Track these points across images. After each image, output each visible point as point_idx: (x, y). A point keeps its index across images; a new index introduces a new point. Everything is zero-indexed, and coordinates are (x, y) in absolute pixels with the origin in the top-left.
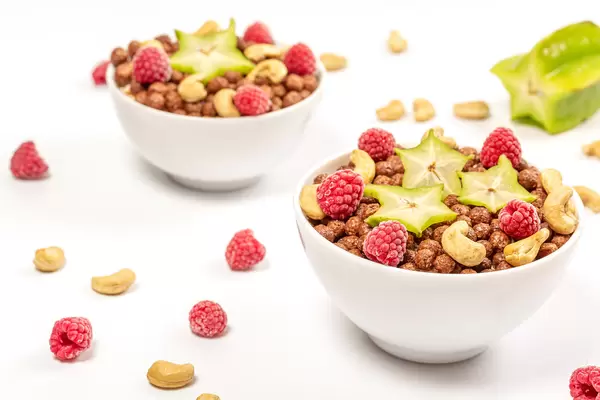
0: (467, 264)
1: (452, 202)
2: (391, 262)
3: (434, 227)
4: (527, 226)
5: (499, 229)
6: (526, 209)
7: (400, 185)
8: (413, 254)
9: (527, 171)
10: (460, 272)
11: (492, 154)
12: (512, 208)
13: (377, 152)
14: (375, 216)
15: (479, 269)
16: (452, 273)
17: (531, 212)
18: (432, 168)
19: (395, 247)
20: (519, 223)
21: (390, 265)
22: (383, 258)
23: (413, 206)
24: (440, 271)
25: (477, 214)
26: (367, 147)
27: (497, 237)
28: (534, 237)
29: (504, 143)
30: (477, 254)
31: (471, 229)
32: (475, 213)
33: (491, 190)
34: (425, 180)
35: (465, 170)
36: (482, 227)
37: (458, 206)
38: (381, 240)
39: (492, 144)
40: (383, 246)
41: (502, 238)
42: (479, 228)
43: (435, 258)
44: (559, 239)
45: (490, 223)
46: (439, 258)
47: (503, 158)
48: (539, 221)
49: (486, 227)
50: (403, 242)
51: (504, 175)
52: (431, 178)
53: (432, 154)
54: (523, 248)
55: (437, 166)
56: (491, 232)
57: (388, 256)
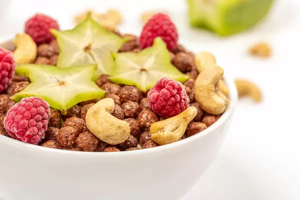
0: (111, 142)
1: (102, 82)
2: (31, 140)
3: (81, 104)
4: (175, 103)
5: (147, 108)
6: (174, 87)
7: (55, 65)
8: (56, 131)
9: (182, 54)
10: (103, 151)
11: (149, 37)
12: (160, 86)
13: (40, 36)
14: (22, 93)
15: (123, 147)
16: (94, 151)
17: (179, 90)
18: (87, 49)
19: (35, 123)
20: (166, 100)
21: (29, 142)
22: (22, 135)
23: (62, 83)
24: (82, 149)
25: (126, 92)
26: (31, 31)
27: (145, 116)
28: (182, 115)
29: (161, 27)
30: (119, 132)
31: (118, 107)
32: (125, 92)
33: (143, 70)
34: (79, 61)
35: (120, 51)
36: (131, 106)
37: (108, 84)
38: (20, 116)
39: (150, 28)
40: (22, 122)
41: (149, 117)
42: (127, 106)
43: (77, 136)
44: (209, 119)
45: (139, 102)
46: (81, 135)
47: (158, 41)
48: (188, 100)
49: (135, 105)
50: (43, 119)
51: (157, 56)
52: (86, 59)
53: (88, 36)
54: (170, 126)
55: (93, 47)
56: (139, 110)
57: (28, 133)
